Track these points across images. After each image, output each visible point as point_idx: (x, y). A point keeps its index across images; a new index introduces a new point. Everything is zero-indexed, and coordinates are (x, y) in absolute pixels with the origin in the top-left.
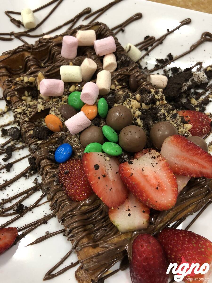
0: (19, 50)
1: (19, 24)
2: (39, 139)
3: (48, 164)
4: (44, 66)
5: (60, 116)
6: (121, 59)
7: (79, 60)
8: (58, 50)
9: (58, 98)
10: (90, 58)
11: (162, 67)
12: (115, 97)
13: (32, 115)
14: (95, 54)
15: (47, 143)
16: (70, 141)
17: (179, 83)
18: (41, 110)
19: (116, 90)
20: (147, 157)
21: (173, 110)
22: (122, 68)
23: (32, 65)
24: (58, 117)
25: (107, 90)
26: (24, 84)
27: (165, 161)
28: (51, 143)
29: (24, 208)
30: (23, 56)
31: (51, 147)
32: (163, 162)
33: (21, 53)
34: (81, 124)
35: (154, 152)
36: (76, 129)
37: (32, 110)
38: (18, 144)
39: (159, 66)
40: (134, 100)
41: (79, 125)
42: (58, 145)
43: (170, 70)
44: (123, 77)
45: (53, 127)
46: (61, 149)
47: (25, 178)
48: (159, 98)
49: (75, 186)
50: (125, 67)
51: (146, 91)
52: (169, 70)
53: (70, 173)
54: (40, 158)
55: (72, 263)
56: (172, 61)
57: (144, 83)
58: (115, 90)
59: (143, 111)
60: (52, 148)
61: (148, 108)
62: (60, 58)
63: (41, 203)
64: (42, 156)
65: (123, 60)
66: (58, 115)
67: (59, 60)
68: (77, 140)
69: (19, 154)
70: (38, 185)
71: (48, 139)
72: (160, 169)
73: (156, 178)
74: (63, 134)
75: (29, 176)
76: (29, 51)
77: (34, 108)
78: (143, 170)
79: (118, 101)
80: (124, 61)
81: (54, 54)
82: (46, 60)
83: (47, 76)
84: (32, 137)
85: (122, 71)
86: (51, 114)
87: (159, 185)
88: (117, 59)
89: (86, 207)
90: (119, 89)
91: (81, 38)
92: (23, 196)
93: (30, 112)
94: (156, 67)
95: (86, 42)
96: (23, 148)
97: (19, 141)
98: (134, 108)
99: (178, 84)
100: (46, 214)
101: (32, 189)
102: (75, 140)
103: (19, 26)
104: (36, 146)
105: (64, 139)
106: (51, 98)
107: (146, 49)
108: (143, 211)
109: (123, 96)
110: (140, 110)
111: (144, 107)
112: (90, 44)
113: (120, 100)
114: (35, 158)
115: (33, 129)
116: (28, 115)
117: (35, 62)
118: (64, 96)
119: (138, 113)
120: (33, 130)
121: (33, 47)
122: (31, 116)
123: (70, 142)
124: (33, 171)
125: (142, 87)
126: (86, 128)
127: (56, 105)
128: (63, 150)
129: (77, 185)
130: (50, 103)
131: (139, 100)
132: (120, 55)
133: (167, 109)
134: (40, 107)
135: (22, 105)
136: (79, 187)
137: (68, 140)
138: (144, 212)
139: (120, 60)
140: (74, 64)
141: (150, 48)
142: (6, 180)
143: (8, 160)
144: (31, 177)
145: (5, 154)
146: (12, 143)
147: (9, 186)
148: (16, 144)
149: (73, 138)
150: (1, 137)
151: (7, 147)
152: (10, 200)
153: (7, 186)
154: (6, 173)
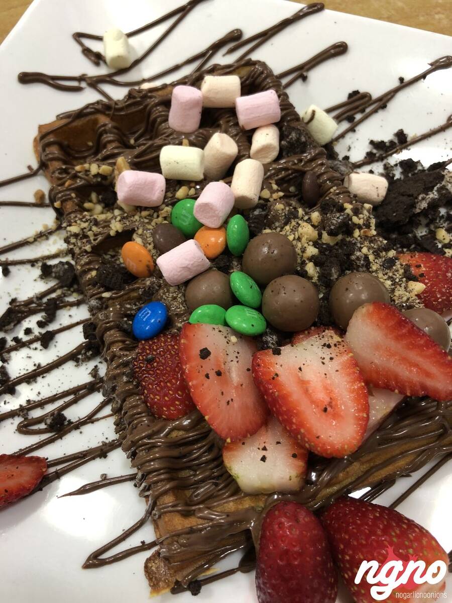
0: (88, 110)
1: (97, 58)
2: (107, 290)
3: (119, 339)
4: (134, 144)
5: (151, 247)
6: (290, 137)
7: (203, 136)
8: (163, 113)
9: (153, 209)
10: (226, 132)
11: (381, 159)
12: (267, 215)
13: (99, 240)
14: (237, 124)
15: (121, 298)
16: (166, 298)
17: (411, 193)
18: (117, 232)
19: (271, 200)
20: (313, 343)
21: (387, 249)
22: (291, 155)
23: (110, 142)
24: (146, 247)
25: (251, 200)
26: (90, 177)
27: (351, 354)
28: (129, 299)
29: (66, 423)
30: (95, 122)
31: (128, 306)
33: (93, 117)
34: (189, 264)
35: (329, 335)
36: (177, 275)
37: (99, 230)
38: (70, 295)
39: (375, 154)
40: (305, 224)
41: (183, 266)
42: (142, 304)
43: (398, 165)
44: (289, 175)
45: (135, 267)
46: (145, 312)
47: (75, 364)
48: (361, 222)
49: (162, 388)
50: (295, 153)
51: (334, 206)
52: (396, 165)
53: (156, 362)
54: (104, 326)
55: (143, 543)
56: (404, 145)
57: (332, 190)
58: (269, 201)
59: (323, 247)
60: (131, 309)
61: (335, 243)
62: (166, 131)
63: (99, 415)
64: (109, 322)
65: (294, 139)
66: (147, 243)
67: (164, 133)
68: (179, 296)
69: (70, 316)
71: (124, 289)
72: (337, 371)
73: (326, 388)
74: (152, 283)
75: (83, 361)
76: (107, 112)
77: (103, 227)
78: (300, 369)
79: (273, 223)
80: (295, 142)
81: (155, 120)
82: (140, 132)
83: (137, 166)
84: (93, 283)
85: (288, 162)
86: (134, 240)
87: (330, 404)
88: (282, 137)
89: (181, 433)
90: (278, 200)
92: (67, 399)
93: (95, 235)
94: (368, 158)
95: (220, 100)
96: (78, 304)
97: (72, 289)
98: (304, 240)
99: (409, 196)
100: (107, 438)
101: (86, 386)
102: (175, 295)
103: (97, 64)
104: (100, 303)
105: (154, 292)
106: (139, 209)
107: (350, 119)
108: (293, 454)
109: (283, 214)
110: (316, 244)
111: (326, 240)
112: (228, 105)
113: (278, 221)
114: (95, 325)
115: (97, 267)
116: (90, 240)
117: (116, 136)
118: (164, 206)
119: (312, 251)
120: (97, 270)
121: (117, 106)
122: (97, 241)
123: (164, 299)
124: (92, 351)
125: (327, 198)
126: (197, 273)
127: (147, 223)
128: (148, 313)
129: (168, 386)
130: (134, 220)
131: (316, 224)
132: (288, 130)
133: (375, 247)
134: (116, 227)
135: (81, 219)
136: (170, 390)
137: (162, 294)
138: (294, 456)
139: (288, 140)
140: (192, 144)
141: (358, 117)
142: (39, 365)
143: (48, 325)
144: (87, 363)
145: (43, 314)
146: (59, 292)
147: (43, 377)
148: (65, 296)
149: (172, 293)
150: (39, 279)
151: (48, 300)
152: (41, 404)
153: (39, 376)
154: (41, 350)
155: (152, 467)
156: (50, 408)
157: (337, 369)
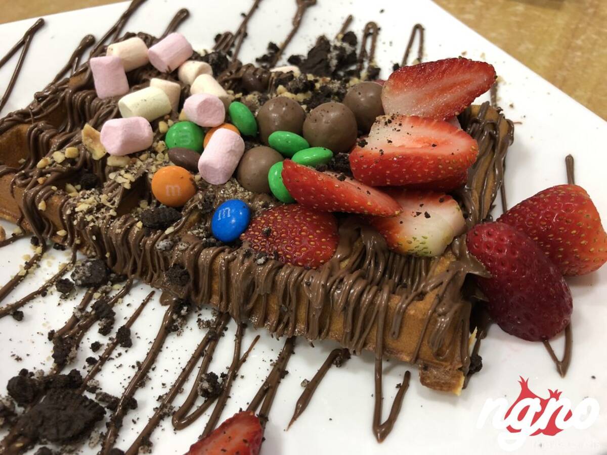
2: (165, 228)
9: (148, 151)
13: (117, 202)
18: (131, 183)
20: (378, 128)
22: (223, 71)
26: (59, 167)
28: (191, 224)
29: (220, 380)
31: (197, 231)
32: (407, 120)
33: (13, 129)
34: (232, 147)
35: (381, 118)
37: (109, 196)
38: (112, 290)
47: (176, 334)
50: (224, 69)
54: (192, 253)
55: (398, 386)
56: (279, 52)
57: (273, 76)
63: (244, 351)
64: (194, 248)
67: (102, 105)
68: (237, 188)
69: (128, 305)
70: (213, 325)
71: (181, 217)
72: (412, 127)
73: (418, 140)
74: (204, 194)
75: (182, 325)
76: (27, 120)
77: (111, 192)
78: (390, 142)
81: (83, 102)
85: (224, 76)
88: (205, 61)
89: (347, 261)
91: (122, 53)
92: (200, 363)
93: (110, 200)
95: (134, 58)
96: (127, 291)
97: (110, 283)
100: (271, 360)
101: (208, 338)
102: (234, 189)
104: (169, 240)
105: (212, 201)
107: (229, 54)
108: (440, 201)
109: (257, 101)
115: (137, 219)
116: (108, 207)
117: (52, 130)
118: (155, 144)
120: (138, 221)
121: (33, 111)
122: (116, 204)
123: (227, 198)
124: (185, 306)
127: (153, 162)
128: (227, 210)
129: (303, 236)
130: (139, 166)
134: (126, 180)
135: (82, 198)
136: (308, 236)
137: (221, 196)
138: (442, 201)
141: (233, 50)
142: (138, 363)
143: (112, 328)
144: (187, 325)
145: (99, 322)
146: (97, 295)
147: (153, 369)
148: (107, 293)
149: (229, 189)
150: (63, 302)
151: (91, 307)
152: (177, 389)
153: (148, 372)
154: (126, 351)
155: (355, 294)
156: (188, 387)
157: (411, 126)
